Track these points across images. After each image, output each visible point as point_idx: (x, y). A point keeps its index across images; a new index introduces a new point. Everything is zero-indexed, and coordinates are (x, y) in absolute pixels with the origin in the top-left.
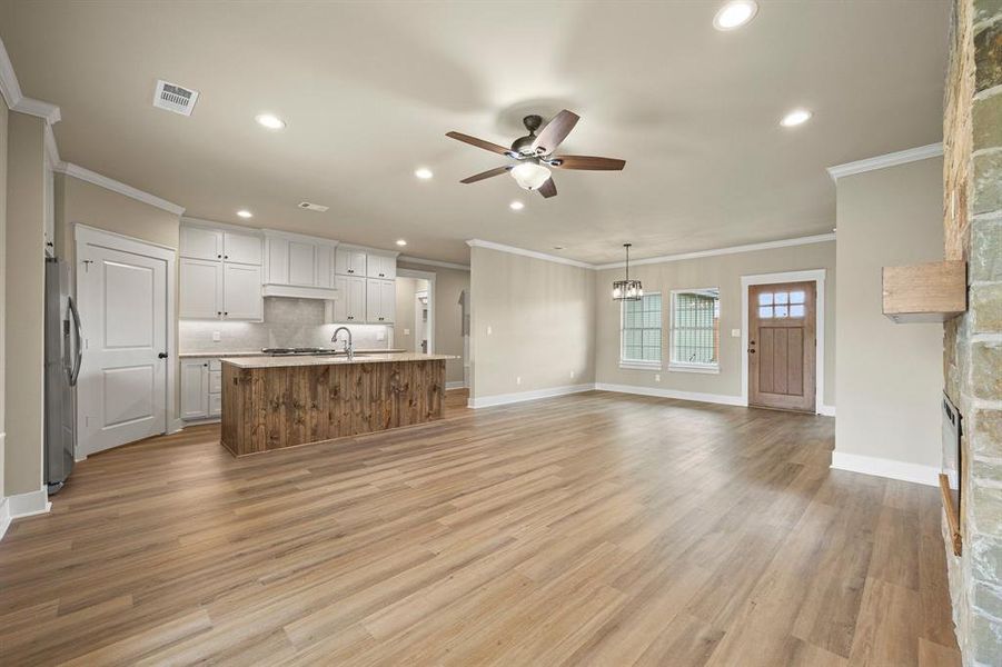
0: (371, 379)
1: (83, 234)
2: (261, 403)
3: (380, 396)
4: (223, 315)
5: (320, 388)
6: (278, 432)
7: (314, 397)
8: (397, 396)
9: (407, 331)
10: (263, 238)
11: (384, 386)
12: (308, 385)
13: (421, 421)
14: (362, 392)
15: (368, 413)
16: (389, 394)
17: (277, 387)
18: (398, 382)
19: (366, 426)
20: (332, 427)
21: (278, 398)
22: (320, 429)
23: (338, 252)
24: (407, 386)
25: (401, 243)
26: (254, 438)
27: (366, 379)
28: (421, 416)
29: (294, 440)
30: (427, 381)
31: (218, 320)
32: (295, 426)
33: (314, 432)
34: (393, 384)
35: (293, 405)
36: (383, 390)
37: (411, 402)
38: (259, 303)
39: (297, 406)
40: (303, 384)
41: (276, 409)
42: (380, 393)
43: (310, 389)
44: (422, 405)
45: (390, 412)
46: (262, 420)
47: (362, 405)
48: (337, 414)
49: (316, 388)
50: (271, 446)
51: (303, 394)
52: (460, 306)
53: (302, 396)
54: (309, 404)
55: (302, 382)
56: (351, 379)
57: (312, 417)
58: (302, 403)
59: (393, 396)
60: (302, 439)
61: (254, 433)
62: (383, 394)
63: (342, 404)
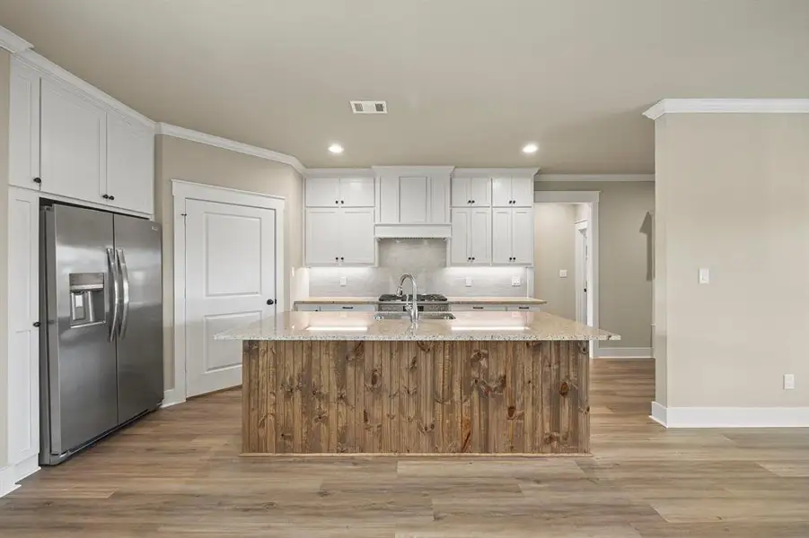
0: (434, 359)
1: (180, 189)
2: (270, 385)
3: (451, 394)
4: (340, 260)
5: (350, 370)
6: (292, 431)
7: (342, 383)
8: (484, 396)
9: (563, 273)
10: (373, 176)
11: (457, 376)
12: (332, 364)
13: (534, 449)
14: (418, 382)
15: (428, 420)
16: (467, 391)
17: (289, 362)
18: (486, 372)
19: (424, 441)
20: (369, 435)
21: (291, 379)
22: (350, 436)
23: (455, 180)
24: (503, 380)
25: (530, 149)
26: (262, 433)
27: (425, 362)
28: (533, 439)
29: (311, 445)
30: (545, 376)
31: (334, 265)
32: (315, 425)
33: (342, 438)
34: (474, 373)
35: (312, 392)
36: (457, 385)
37: (512, 409)
38: (372, 247)
39: (316, 393)
40: (327, 363)
41: (289, 394)
42: (451, 386)
43: (336, 368)
44: (535, 416)
45: (469, 424)
46: (271, 409)
47: (418, 403)
48: (376, 413)
49: (344, 370)
50: (282, 448)
51: (327, 378)
52: (644, 237)
53: (325, 381)
54: (334, 395)
55: (324, 358)
56: (399, 360)
57: (338, 414)
58: (324, 391)
59: (475, 394)
60: (324, 445)
61: (262, 424)
62: (457, 391)
63: (385, 397)
